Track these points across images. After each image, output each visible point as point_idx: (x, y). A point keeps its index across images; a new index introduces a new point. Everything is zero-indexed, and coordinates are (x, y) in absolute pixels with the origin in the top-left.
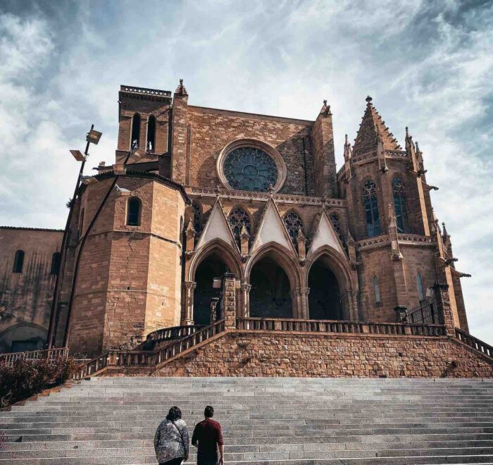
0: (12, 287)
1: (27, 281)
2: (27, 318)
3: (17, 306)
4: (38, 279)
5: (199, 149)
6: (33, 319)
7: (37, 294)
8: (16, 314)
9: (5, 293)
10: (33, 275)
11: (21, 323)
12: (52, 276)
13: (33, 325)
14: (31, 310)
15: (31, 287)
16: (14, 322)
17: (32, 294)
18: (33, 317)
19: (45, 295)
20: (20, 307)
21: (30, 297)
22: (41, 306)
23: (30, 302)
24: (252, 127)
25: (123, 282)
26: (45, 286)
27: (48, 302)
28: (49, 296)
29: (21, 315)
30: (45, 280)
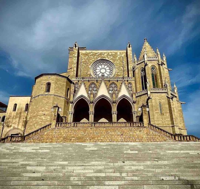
0: (12, 116)
1: (17, 114)
2: (16, 127)
3: (13, 122)
4: (21, 113)
5: (84, 64)
6: (18, 127)
7: (20, 118)
8: (13, 125)
9: (10, 118)
10: (19, 112)
11: (14, 128)
12: (25, 112)
13: (18, 129)
14: (18, 124)
15: (18, 116)
16: (12, 128)
17: (18, 118)
18: (18, 126)
19: (22, 118)
20: (14, 123)
21: (18, 119)
22: (21, 122)
23: (17, 121)
24: (103, 55)
25: (42, 112)
26: (22, 115)
27: (23, 121)
28: (24, 119)
29: (14, 125)
30: (23, 113)
